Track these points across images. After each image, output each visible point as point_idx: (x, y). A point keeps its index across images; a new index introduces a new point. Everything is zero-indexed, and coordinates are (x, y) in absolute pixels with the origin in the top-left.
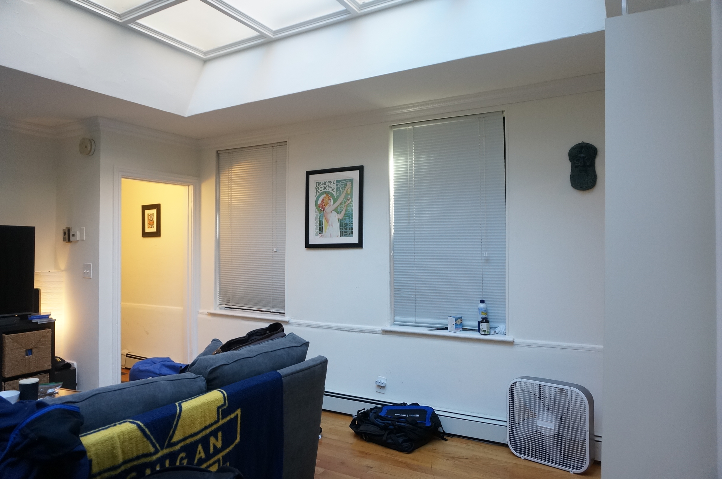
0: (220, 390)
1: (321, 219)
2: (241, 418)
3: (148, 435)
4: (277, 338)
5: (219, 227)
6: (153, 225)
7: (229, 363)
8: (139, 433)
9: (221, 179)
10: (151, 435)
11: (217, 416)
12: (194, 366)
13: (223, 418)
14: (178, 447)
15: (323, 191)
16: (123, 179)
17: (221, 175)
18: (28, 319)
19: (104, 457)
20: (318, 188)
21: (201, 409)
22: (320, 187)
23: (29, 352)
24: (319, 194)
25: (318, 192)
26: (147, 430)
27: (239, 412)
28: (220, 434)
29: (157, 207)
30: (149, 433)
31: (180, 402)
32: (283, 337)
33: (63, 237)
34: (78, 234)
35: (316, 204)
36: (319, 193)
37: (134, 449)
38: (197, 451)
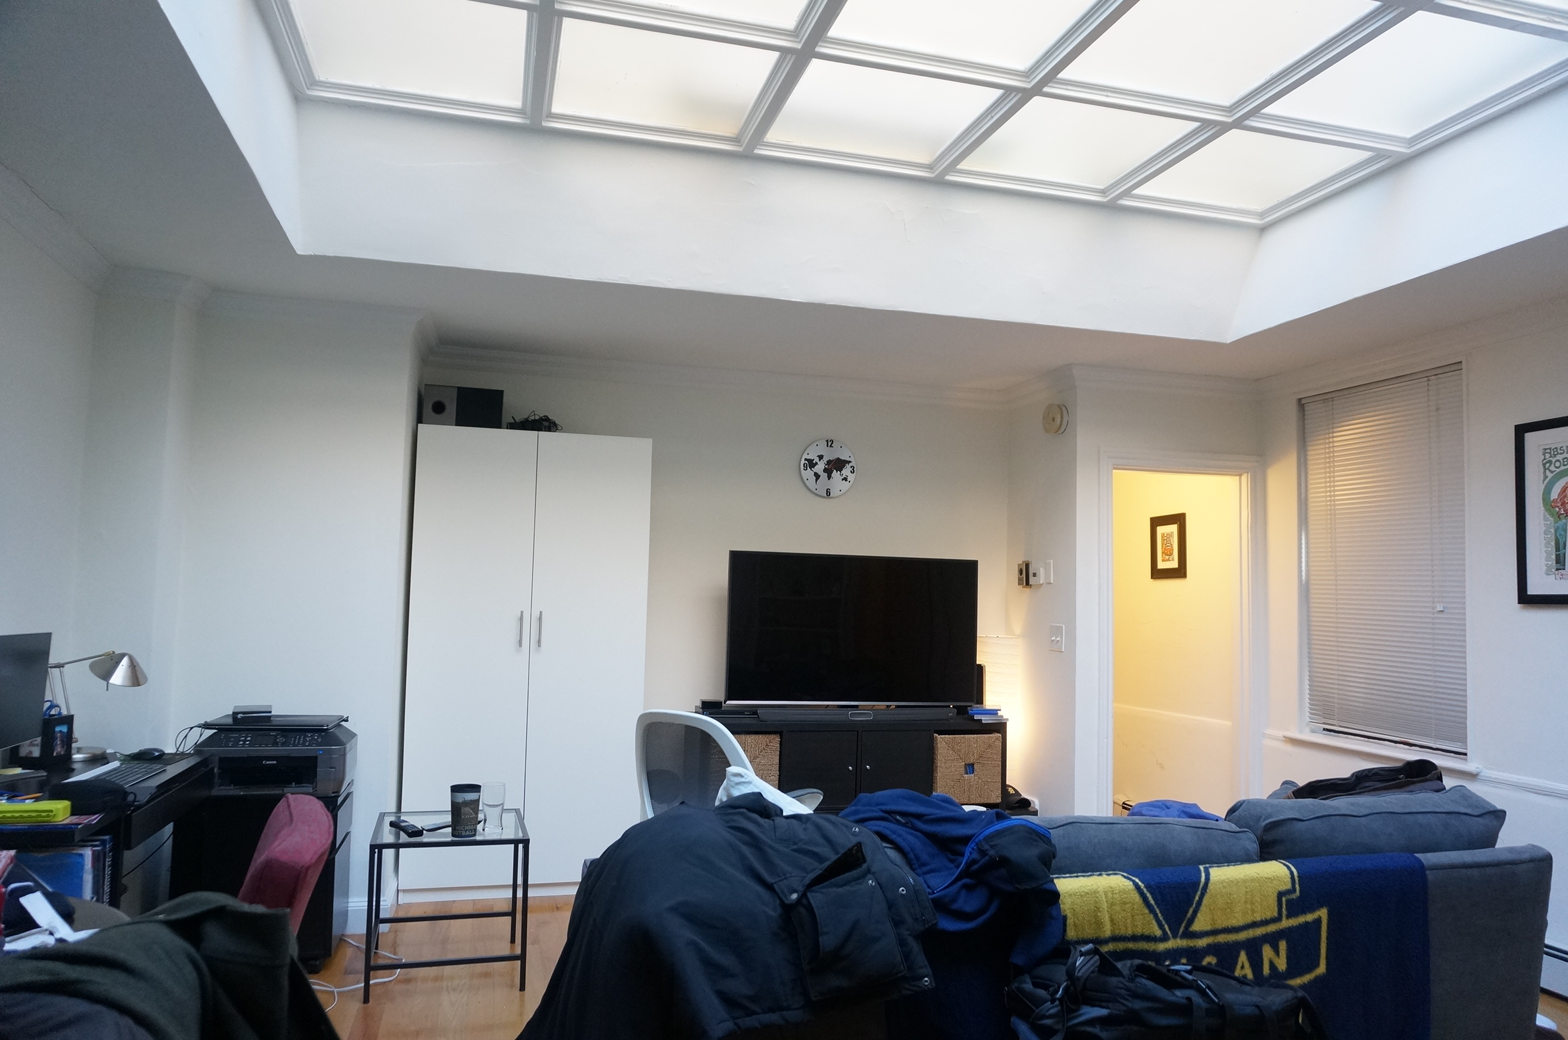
0: (1284, 862)
1: (1560, 535)
2: (1328, 927)
3: (1151, 904)
4: (1421, 790)
5: (1307, 557)
6: (1171, 554)
7: (1305, 819)
8: (1137, 897)
9: (1309, 458)
10: (1155, 907)
11: (1276, 909)
12: (1237, 812)
13: (1289, 917)
14: (1202, 943)
15: (1563, 468)
16: (1114, 471)
17: (1309, 448)
18: (968, 713)
19: (1084, 919)
20: (1550, 462)
21: (1246, 888)
22: (1556, 459)
23: (970, 768)
24: (1553, 477)
25: (1550, 470)
26: (1148, 895)
27: (1323, 913)
28: (1283, 945)
29: (1179, 520)
30: (1152, 902)
31: (1207, 865)
32: (1438, 791)
33: (1019, 578)
34: (1042, 573)
35: (1544, 500)
36: (1552, 475)
37: (1129, 921)
38: (1237, 961)
